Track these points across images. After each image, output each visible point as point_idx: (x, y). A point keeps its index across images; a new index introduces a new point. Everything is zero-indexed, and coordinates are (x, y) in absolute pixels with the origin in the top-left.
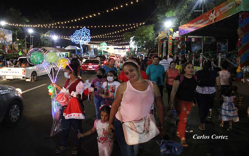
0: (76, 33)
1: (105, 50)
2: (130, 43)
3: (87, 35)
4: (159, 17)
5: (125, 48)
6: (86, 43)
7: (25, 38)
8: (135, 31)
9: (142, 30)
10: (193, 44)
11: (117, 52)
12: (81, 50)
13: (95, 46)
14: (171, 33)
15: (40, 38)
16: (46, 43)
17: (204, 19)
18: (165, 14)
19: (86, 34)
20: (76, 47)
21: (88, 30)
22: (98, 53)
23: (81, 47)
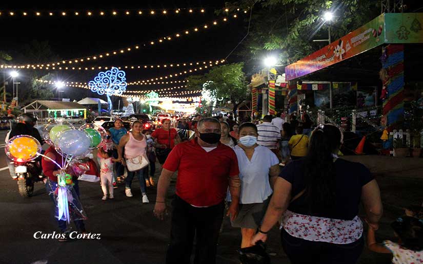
0: (99, 77)
1: (156, 105)
2: (202, 93)
3: (120, 79)
4: (252, 49)
5: (192, 102)
6: (117, 93)
7: (4, 87)
8: (207, 74)
9: (221, 72)
10: (318, 94)
11: (178, 108)
12: (109, 104)
13: (136, 99)
14: (273, 76)
15: (31, 85)
16: (42, 94)
17: (326, 54)
18: (263, 45)
19: (118, 78)
20: (99, 99)
21: (122, 71)
22: (142, 109)
23: (109, 100)
